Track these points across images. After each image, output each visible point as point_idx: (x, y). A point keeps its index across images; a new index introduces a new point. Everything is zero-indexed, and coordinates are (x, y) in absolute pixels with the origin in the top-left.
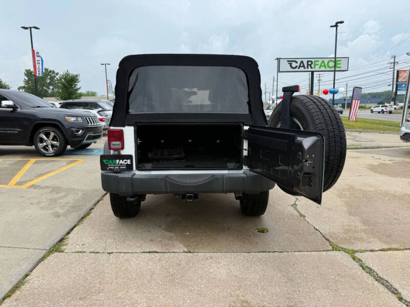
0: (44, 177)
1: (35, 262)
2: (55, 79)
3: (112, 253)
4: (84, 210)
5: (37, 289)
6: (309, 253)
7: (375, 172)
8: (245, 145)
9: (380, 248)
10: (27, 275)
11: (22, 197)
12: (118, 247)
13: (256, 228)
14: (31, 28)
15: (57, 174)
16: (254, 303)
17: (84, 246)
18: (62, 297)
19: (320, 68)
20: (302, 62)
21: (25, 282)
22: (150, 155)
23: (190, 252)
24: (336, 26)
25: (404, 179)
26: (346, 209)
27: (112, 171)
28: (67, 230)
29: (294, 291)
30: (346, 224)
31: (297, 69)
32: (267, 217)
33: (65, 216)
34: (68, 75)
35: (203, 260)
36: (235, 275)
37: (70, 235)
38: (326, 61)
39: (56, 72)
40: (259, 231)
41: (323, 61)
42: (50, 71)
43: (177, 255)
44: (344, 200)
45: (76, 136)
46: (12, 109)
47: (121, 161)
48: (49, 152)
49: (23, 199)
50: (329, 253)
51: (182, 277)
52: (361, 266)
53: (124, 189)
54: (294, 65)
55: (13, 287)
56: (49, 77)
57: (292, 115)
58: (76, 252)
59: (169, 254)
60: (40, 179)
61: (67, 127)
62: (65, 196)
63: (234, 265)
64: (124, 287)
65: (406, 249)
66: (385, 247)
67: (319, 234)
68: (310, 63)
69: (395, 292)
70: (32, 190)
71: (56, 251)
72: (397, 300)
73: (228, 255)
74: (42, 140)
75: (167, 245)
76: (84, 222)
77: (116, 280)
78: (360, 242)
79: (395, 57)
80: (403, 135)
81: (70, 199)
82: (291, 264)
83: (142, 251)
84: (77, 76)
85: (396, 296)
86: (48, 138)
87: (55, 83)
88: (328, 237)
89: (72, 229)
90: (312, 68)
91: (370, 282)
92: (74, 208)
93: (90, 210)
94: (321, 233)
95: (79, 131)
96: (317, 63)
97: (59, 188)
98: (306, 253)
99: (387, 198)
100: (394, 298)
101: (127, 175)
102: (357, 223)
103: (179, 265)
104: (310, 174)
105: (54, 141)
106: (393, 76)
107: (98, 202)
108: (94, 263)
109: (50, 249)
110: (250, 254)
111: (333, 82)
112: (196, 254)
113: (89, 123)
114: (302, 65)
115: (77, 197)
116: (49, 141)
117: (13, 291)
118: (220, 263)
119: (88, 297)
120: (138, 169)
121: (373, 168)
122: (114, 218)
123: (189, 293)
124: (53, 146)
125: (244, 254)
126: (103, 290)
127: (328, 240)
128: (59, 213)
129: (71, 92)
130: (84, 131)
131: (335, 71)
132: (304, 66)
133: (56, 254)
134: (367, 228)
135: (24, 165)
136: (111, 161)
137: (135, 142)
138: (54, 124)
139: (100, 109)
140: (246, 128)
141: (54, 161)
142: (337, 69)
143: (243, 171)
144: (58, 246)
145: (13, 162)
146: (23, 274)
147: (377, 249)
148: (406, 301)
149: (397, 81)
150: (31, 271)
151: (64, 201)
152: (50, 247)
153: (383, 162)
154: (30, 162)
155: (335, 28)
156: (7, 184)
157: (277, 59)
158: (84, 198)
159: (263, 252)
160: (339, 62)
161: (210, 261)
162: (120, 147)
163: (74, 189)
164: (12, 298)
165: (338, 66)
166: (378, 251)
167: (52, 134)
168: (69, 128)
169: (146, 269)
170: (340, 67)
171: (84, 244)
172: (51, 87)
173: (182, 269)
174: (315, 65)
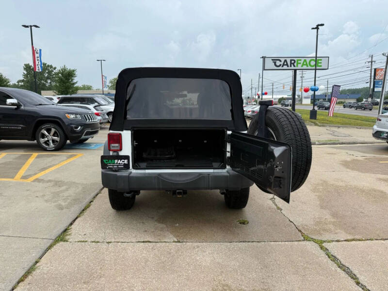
0: (47, 171)
1: (43, 251)
2: (53, 73)
3: (110, 242)
4: (84, 203)
5: (46, 274)
6: (283, 243)
7: (348, 168)
8: (229, 148)
9: (345, 239)
10: (37, 262)
11: (28, 190)
12: (116, 237)
13: (237, 220)
14: (31, 26)
15: (58, 169)
16: (233, 287)
17: (85, 236)
18: (68, 281)
19: (302, 66)
20: (285, 61)
21: (35, 269)
22: (144, 156)
23: (179, 242)
24: (317, 28)
25: (373, 175)
26: (318, 203)
27: (111, 169)
28: (70, 221)
29: (269, 276)
30: (317, 217)
31: (280, 68)
32: (249, 210)
33: (67, 208)
34: (65, 70)
35: (190, 248)
36: (218, 263)
37: (73, 226)
38: (308, 60)
39: (54, 67)
40: (240, 223)
41: (305, 61)
42: (48, 66)
43: (167, 244)
44: (317, 194)
45: (75, 132)
46: (16, 107)
47: (119, 160)
48: (50, 147)
49: (28, 193)
50: (300, 243)
51: (172, 264)
52: (327, 254)
53: (121, 186)
54: (278, 63)
55: (26, 273)
56: (47, 71)
57: (267, 125)
58: (78, 242)
59: (161, 244)
60: (43, 173)
61: (67, 124)
62: (67, 190)
63: (217, 254)
64: (121, 273)
65: (367, 240)
66: (349, 237)
67: (293, 225)
68: (293, 62)
69: (354, 277)
70: (36, 183)
71: (62, 240)
72: (355, 284)
73: (213, 244)
74: (43, 136)
75: (159, 236)
76: (85, 214)
77: (115, 266)
78: (328, 233)
79: (372, 56)
80: (375, 133)
81: (71, 192)
82: (267, 253)
83: (137, 241)
84: (74, 71)
85: (354, 281)
86: (49, 134)
87: (53, 77)
88: (300, 228)
89: (74, 220)
90: (294, 66)
91: (333, 269)
92: (76, 200)
93: (90, 203)
94: (295, 225)
95: (78, 127)
96: (299, 62)
97: (61, 181)
98: (280, 243)
99: (355, 193)
100: (352, 283)
101: (124, 173)
102: (327, 216)
103: (170, 253)
104: (280, 178)
105: (54, 136)
106: (371, 74)
107: (97, 195)
108: (95, 251)
109: (55, 239)
110: (231, 243)
111: (314, 79)
112: (185, 243)
113: (87, 120)
114: (285, 63)
115: (78, 191)
116: (49, 136)
117: (25, 276)
118: (205, 252)
119: (91, 281)
120: (134, 168)
121: (346, 164)
122: (111, 211)
123: (177, 278)
124: (53, 141)
125: (226, 244)
126: (104, 275)
127: (300, 231)
128: (62, 205)
129: (68, 86)
130: (82, 127)
131: (316, 70)
132: (287, 65)
133: (62, 243)
134: (335, 220)
135: (27, 159)
136: (110, 161)
137: (132, 145)
138: (55, 121)
139: (96, 104)
140: (229, 132)
141: (55, 155)
142: (317, 68)
143: (226, 170)
144: (62, 237)
145: (17, 156)
146: (34, 261)
147: (342, 239)
148: (362, 285)
149: (374, 78)
150: (40, 258)
151: (66, 194)
152: (55, 237)
153: (356, 158)
154: (32, 156)
155: (316, 30)
156: (13, 178)
157: (263, 57)
158: (84, 192)
159: (244, 242)
160: (319, 61)
161: (197, 250)
162: (119, 148)
163: (74, 183)
164: (25, 282)
165: (319, 64)
166: (343, 241)
167: (53, 130)
168: (68, 125)
169: (141, 257)
170: (321, 66)
171: (85, 234)
172: (49, 81)
173: (173, 256)
174: (298, 63)
